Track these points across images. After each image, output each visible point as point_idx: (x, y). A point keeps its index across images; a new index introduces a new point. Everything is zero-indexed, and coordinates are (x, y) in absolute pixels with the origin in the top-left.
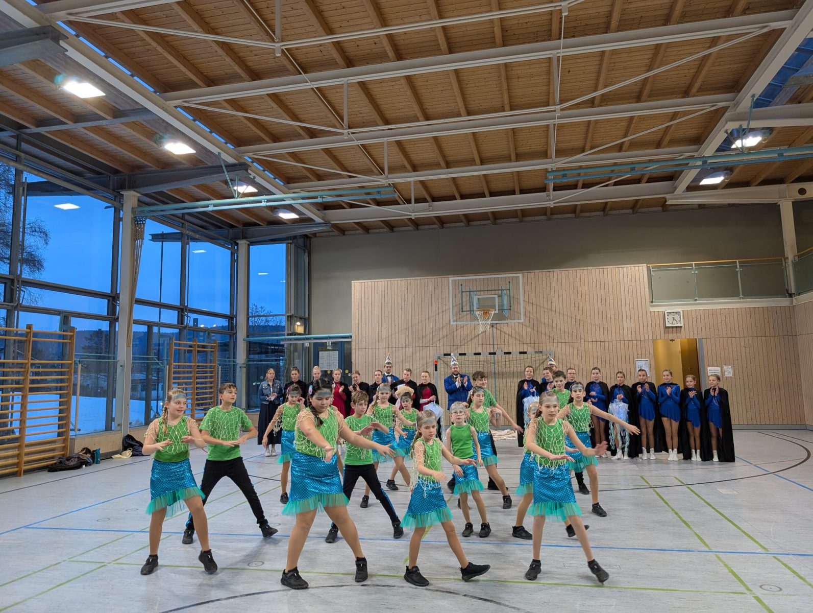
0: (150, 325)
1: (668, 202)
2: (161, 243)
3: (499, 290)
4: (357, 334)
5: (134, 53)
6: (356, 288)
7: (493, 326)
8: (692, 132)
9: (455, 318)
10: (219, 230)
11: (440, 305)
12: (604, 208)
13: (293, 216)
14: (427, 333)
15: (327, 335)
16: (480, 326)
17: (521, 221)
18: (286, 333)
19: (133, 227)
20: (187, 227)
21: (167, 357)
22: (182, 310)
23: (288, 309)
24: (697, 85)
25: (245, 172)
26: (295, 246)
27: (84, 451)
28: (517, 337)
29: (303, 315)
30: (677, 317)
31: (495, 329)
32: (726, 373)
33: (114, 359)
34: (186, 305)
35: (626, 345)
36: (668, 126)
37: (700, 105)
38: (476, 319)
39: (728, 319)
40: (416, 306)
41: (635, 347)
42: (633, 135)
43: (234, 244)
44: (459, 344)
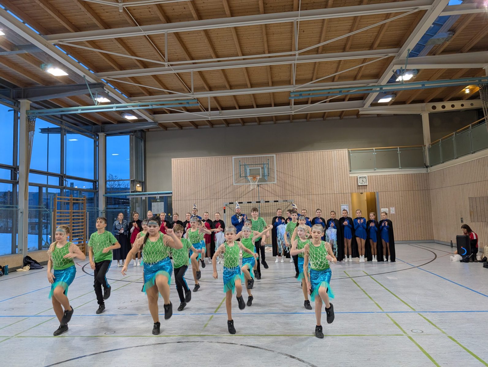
0: (40, 187)
1: (360, 113)
2: (47, 134)
3: (262, 164)
4: (175, 192)
6: (175, 163)
7: (258, 186)
8: (374, 71)
9: (236, 182)
10: (86, 127)
11: (227, 174)
12: (324, 115)
13: (134, 118)
14: (219, 190)
15: (157, 192)
16: (251, 186)
17: (275, 123)
18: (130, 191)
19: (27, 123)
20: (64, 124)
21: (53, 206)
22: (62, 177)
23: (131, 176)
24: (378, 42)
25: (102, 89)
26: (135, 136)
28: (273, 192)
29: (141, 180)
30: (364, 180)
31: (260, 188)
32: (391, 212)
33: (16, 208)
34: (65, 173)
35: (336, 196)
36: (360, 67)
37: (378, 55)
38: (248, 181)
39: (393, 181)
40: (212, 174)
41: (341, 197)
42: (341, 71)
43: (96, 135)
44: (238, 197)
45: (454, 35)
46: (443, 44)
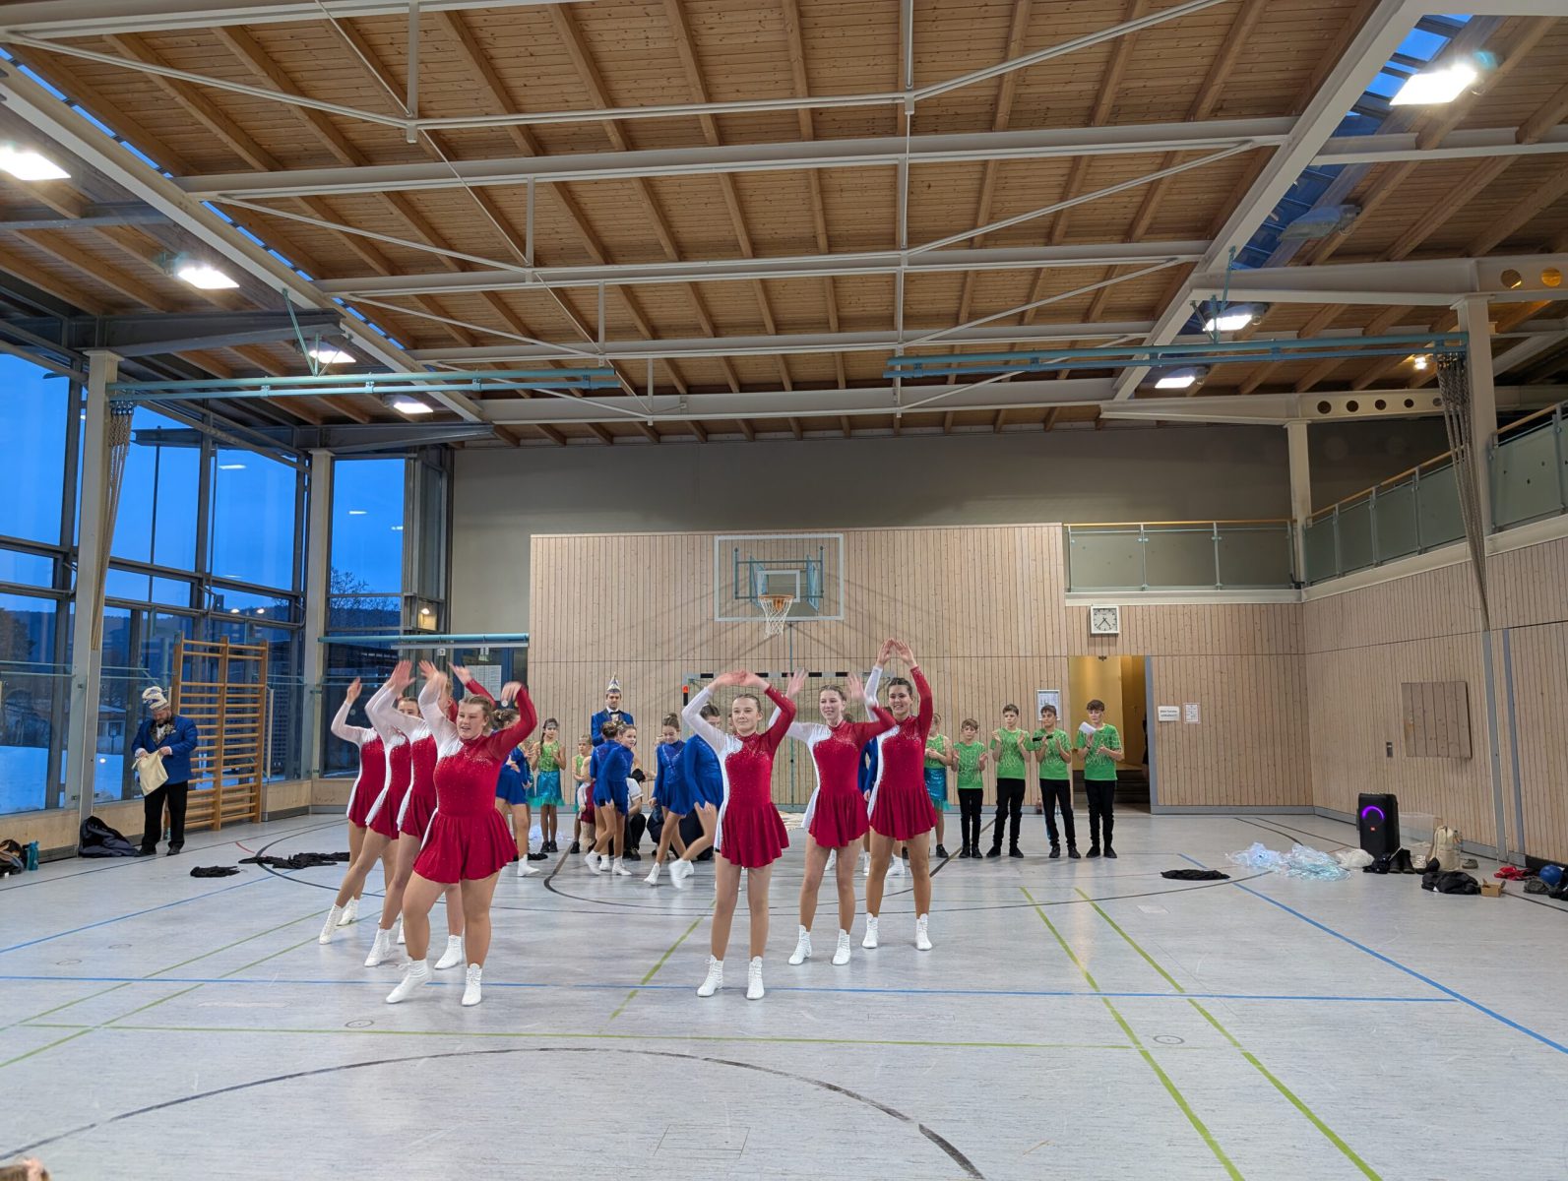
0: (136, 610)
1: (1105, 415)
2: (155, 448)
3: (803, 561)
4: (538, 634)
5: (129, 103)
6: (540, 549)
7: (791, 626)
8: (1141, 298)
9: (724, 610)
10: (272, 429)
11: (697, 586)
12: (994, 418)
13: (422, 408)
14: (672, 635)
15: (482, 635)
16: (768, 625)
17: (849, 436)
18: (401, 628)
19: (108, 420)
20: (212, 421)
21: (170, 669)
22: (198, 581)
23: (406, 584)
24: (1145, 223)
25: (335, 328)
26: (423, 463)
27: (7, 847)
28: (834, 646)
29: (435, 596)
30: (1110, 617)
31: (794, 631)
32: (1188, 717)
33: (65, 673)
34: (208, 571)
35: (1023, 664)
36: (1099, 289)
37: (1149, 257)
38: (759, 611)
39: (1195, 624)
40: (653, 586)
41: (1037, 668)
42: (1040, 300)
43: (303, 457)
44: (729, 657)
45: (1358, 214)
46: (1332, 236)
